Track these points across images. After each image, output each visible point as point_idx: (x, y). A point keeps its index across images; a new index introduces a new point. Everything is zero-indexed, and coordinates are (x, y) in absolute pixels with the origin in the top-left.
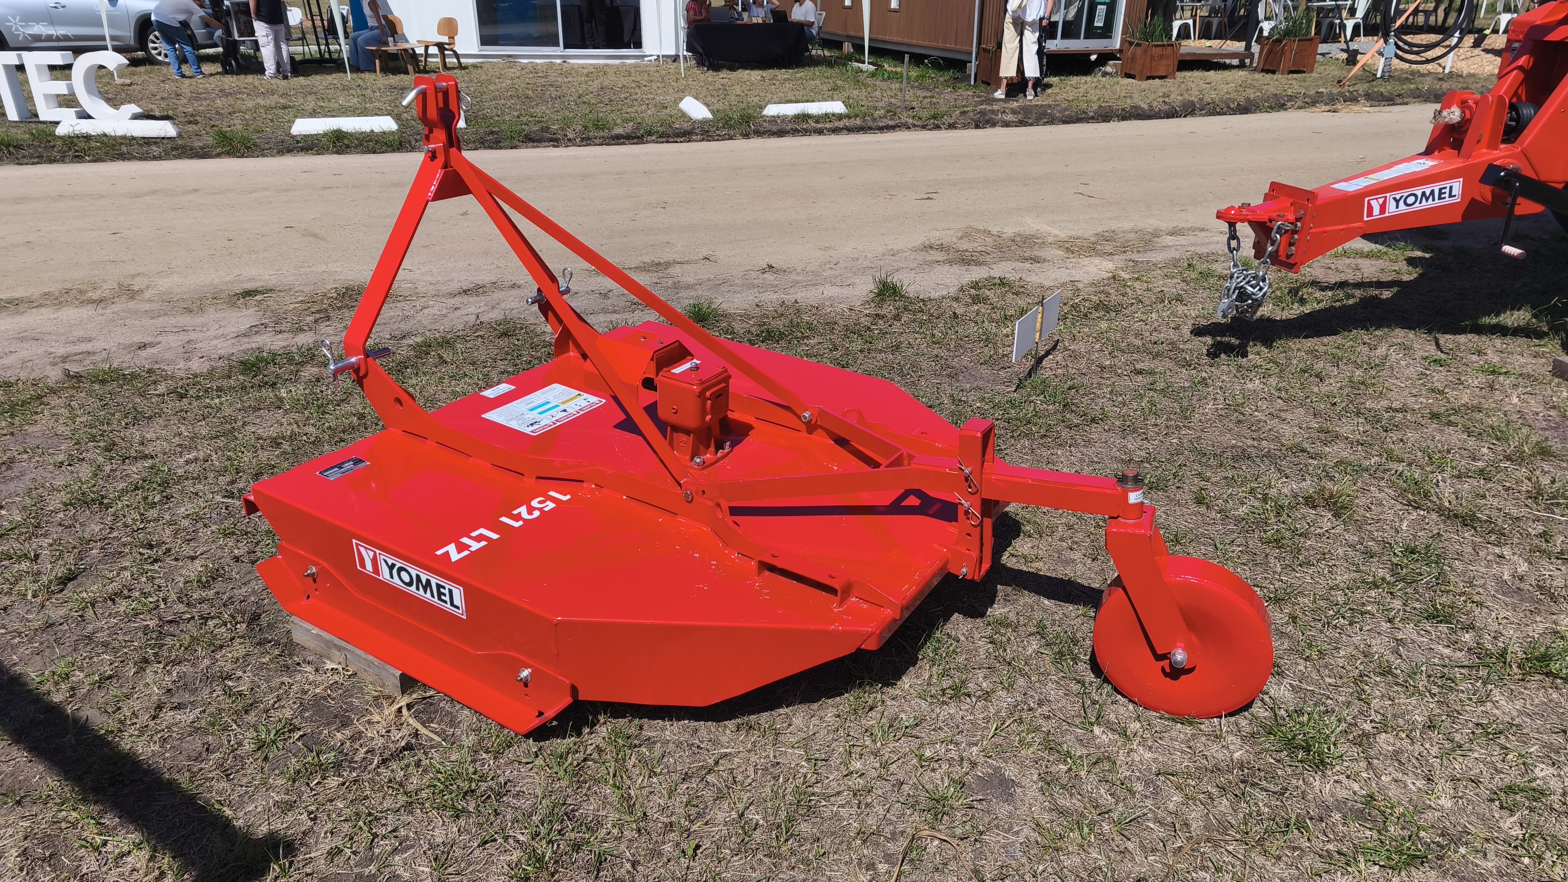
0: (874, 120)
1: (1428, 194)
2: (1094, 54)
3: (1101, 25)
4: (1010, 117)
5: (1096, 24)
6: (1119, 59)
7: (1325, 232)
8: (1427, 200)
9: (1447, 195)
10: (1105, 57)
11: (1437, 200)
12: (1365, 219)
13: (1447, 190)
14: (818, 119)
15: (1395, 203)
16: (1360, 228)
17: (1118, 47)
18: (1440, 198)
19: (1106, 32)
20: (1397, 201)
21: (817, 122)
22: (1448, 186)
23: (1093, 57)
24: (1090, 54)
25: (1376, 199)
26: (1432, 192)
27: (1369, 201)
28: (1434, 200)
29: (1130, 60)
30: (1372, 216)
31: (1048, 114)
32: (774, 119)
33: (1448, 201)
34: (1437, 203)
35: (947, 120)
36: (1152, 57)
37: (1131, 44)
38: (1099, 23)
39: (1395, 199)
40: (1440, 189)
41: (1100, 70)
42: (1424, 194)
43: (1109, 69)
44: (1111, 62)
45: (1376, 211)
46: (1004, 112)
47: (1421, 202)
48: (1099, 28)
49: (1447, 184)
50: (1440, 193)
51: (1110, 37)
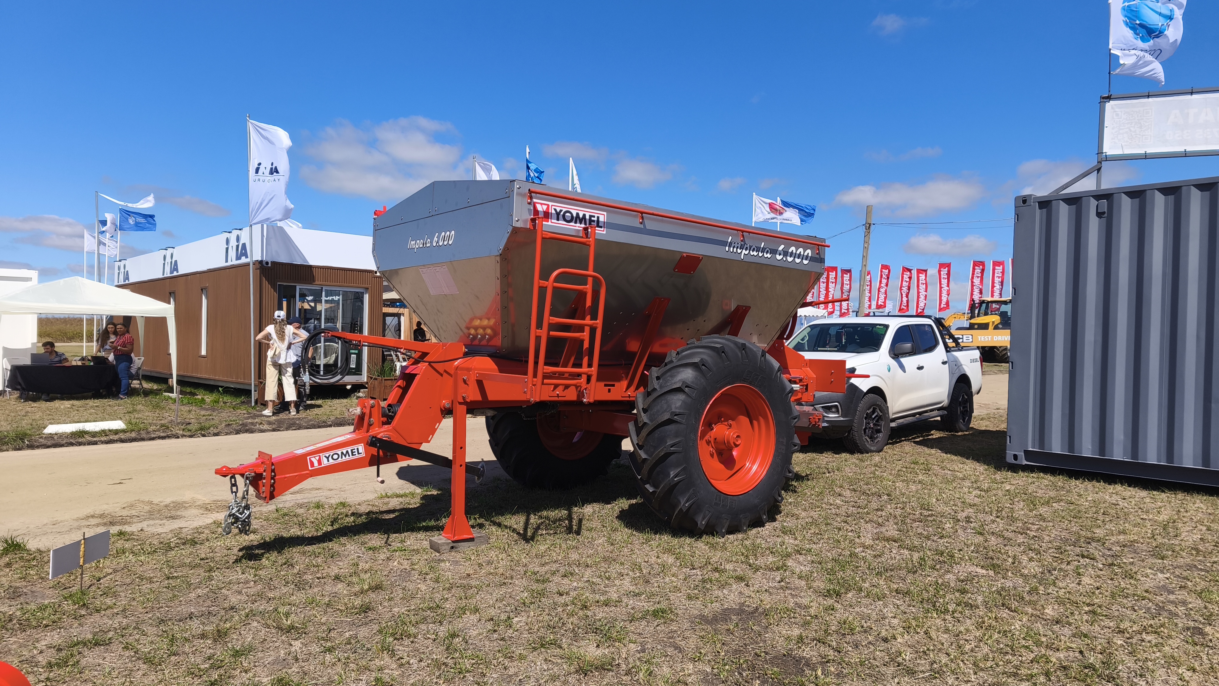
0: (148, 433)
1: (345, 453)
2: (349, 385)
3: (354, 367)
4: (266, 427)
5: (351, 366)
6: (366, 388)
7: (285, 478)
8: (345, 456)
9: (356, 453)
10: (357, 387)
11: (351, 456)
12: (310, 469)
13: (356, 450)
14: (94, 434)
15: (326, 459)
16: (307, 474)
17: (365, 380)
18: (353, 455)
19: (358, 371)
20: (328, 458)
21: (94, 436)
22: (356, 448)
23: (349, 387)
24: (346, 385)
25: (314, 457)
26: (347, 452)
27: (310, 458)
28: (349, 456)
29: (372, 389)
30: (314, 467)
31: (297, 424)
32: (51, 436)
33: (357, 456)
34: (352, 457)
35: (213, 430)
36: (385, 387)
37: (371, 378)
38: (353, 366)
39: (325, 456)
40: (352, 450)
41: (355, 395)
42: (342, 453)
43: (361, 394)
44: (362, 390)
45: (316, 464)
46: (261, 423)
47: (342, 458)
48: (353, 368)
49: (355, 447)
50: (352, 452)
51: (361, 375)
